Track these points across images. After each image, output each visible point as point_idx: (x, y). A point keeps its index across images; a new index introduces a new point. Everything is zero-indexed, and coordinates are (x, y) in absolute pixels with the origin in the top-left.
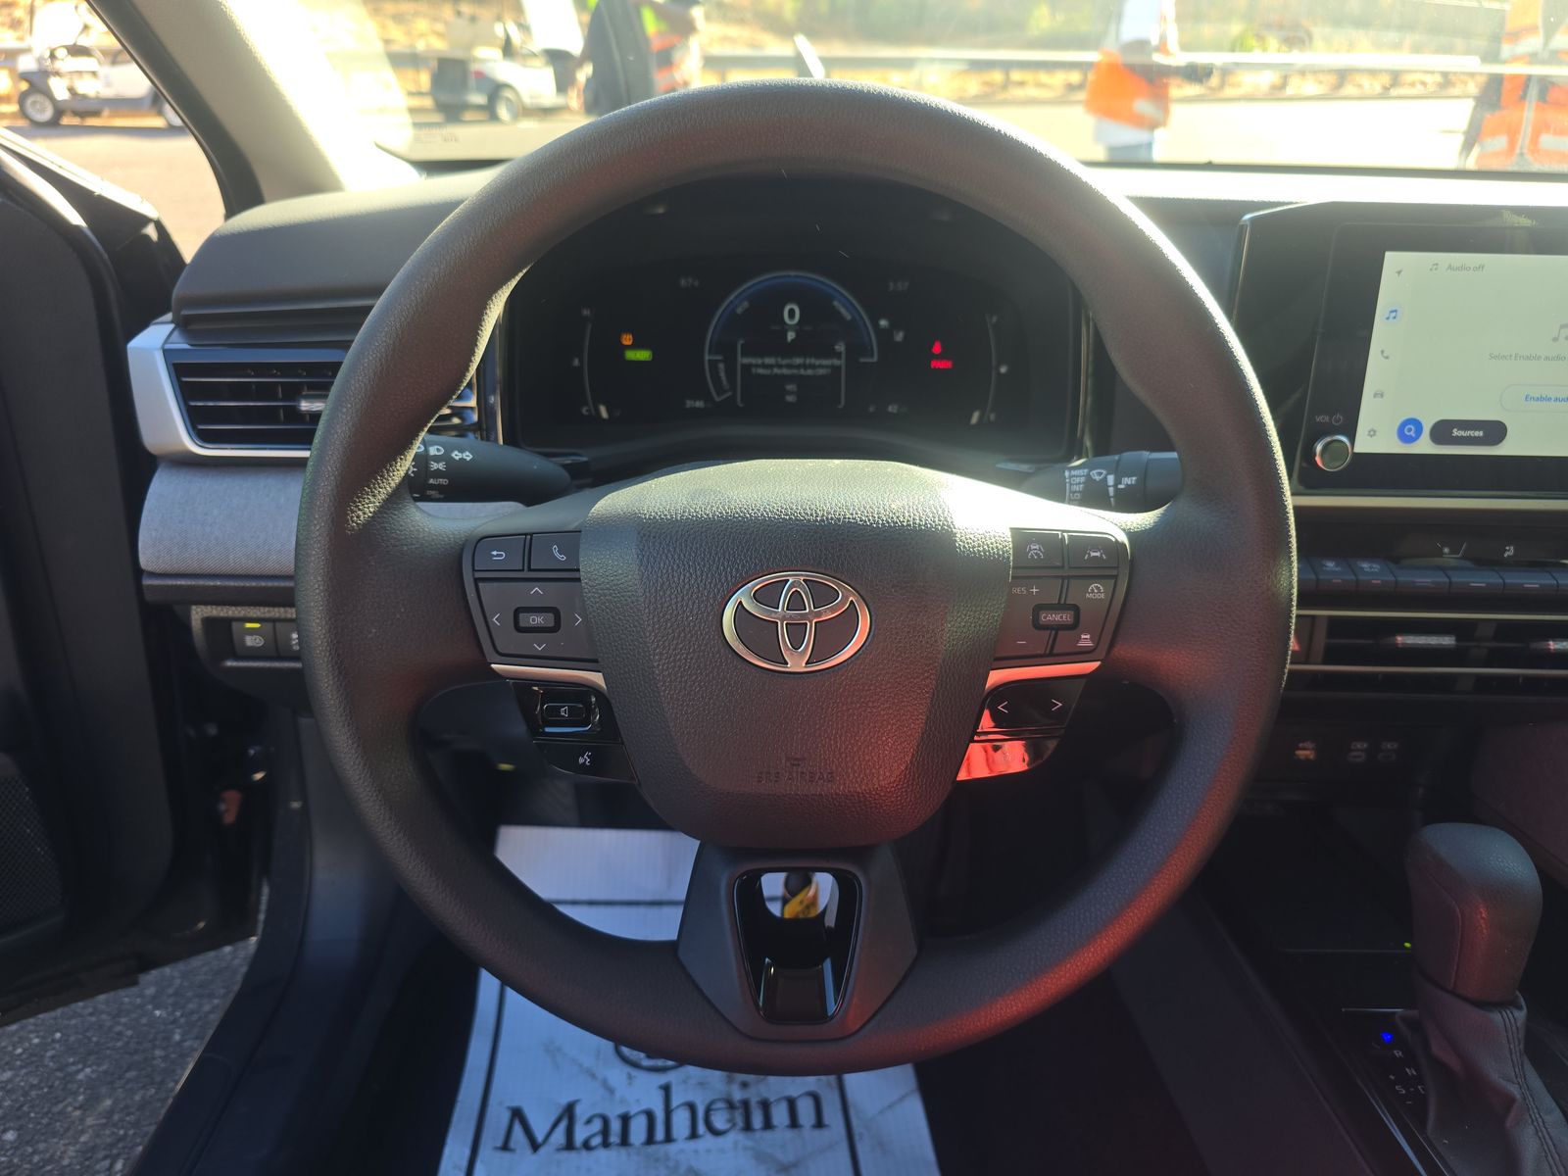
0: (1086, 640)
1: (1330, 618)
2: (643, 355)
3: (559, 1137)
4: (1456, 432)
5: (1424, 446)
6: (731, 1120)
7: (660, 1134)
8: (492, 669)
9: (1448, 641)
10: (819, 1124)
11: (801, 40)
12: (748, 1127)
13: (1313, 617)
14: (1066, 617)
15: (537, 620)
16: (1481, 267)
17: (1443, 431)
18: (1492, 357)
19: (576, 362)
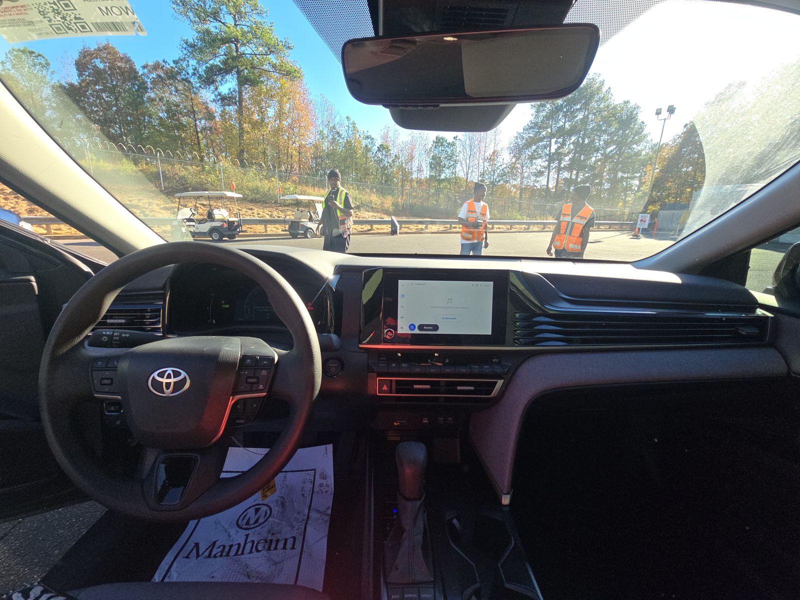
0: (261, 387)
1: (396, 380)
2: (227, 306)
3: (207, 553)
4: (425, 328)
5: (417, 331)
6: (264, 547)
7: (240, 552)
8: (95, 397)
9: (428, 387)
10: (293, 548)
11: (394, 218)
12: (269, 549)
13: (391, 380)
14: (254, 380)
15: (106, 382)
16: (425, 284)
17: (421, 327)
18: (431, 307)
19: (208, 308)
